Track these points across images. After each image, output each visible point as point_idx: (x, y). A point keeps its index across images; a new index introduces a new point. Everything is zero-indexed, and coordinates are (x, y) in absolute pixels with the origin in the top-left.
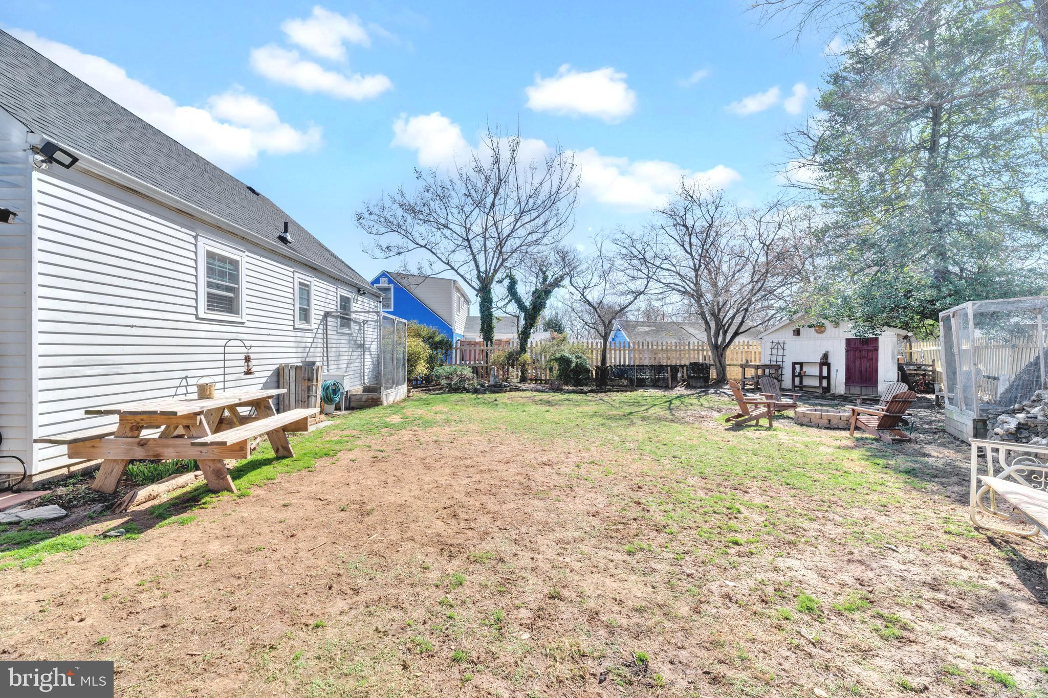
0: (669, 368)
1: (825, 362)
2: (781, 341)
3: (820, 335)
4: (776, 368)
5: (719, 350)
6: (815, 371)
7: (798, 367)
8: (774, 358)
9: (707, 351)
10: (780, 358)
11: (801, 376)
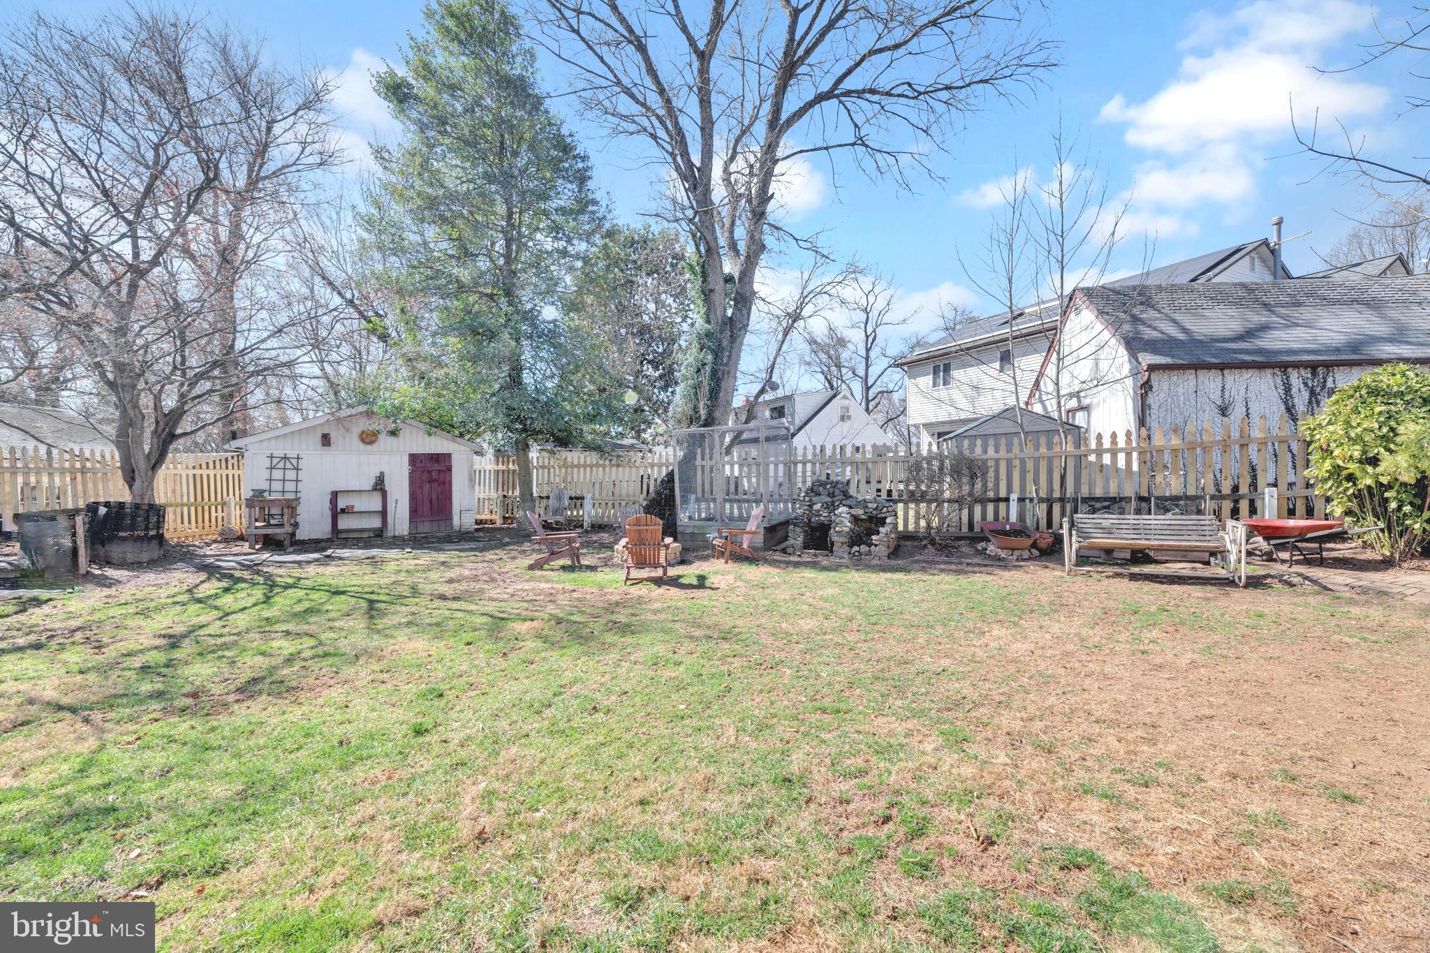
1: (379, 485)
2: (292, 454)
3: (368, 447)
4: (284, 504)
6: (368, 503)
8: (277, 486)
10: (290, 486)
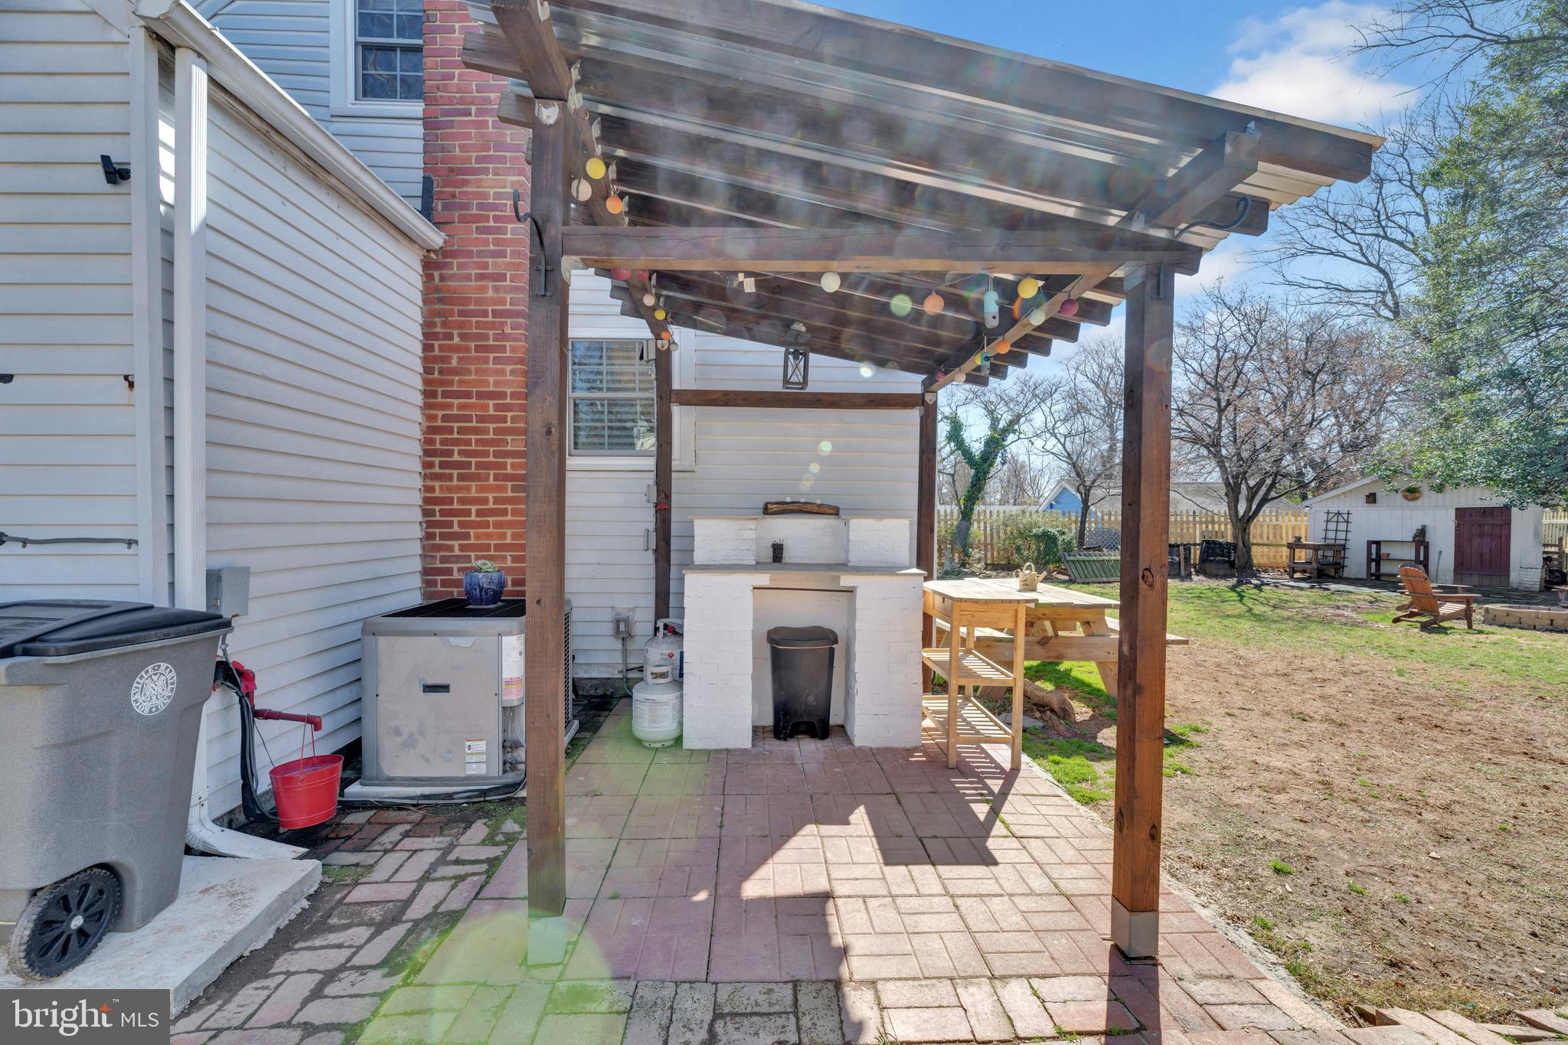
0: (1181, 548)
1: (1421, 539)
2: (1344, 510)
3: (1412, 503)
4: (1335, 548)
5: (1243, 524)
6: (1409, 553)
7: (1374, 547)
8: (1331, 535)
9: (1226, 525)
10: (1341, 535)
11: (1378, 561)
